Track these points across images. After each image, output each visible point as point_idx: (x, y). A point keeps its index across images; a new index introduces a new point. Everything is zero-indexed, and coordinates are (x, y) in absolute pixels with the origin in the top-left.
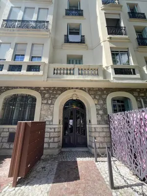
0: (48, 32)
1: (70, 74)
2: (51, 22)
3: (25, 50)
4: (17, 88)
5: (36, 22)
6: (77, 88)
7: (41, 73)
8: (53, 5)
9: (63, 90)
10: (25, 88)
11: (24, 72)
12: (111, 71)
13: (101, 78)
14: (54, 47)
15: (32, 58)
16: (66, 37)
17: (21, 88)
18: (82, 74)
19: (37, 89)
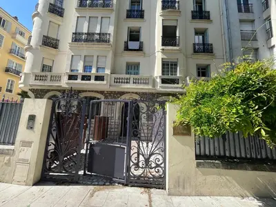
0: (109, 45)
1: (127, 82)
2: (112, 34)
3: (92, 62)
4: (86, 91)
5: (100, 34)
6: (133, 93)
7: (105, 82)
8: (114, 13)
9: (122, 93)
10: (92, 91)
11: (93, 81)
12: (159, 80)
13: (150, 87)
14: (115, 54)
15: (98, 69)
16: (126, 43)
17: (89, 91)
18: (136, 83)
19: (102, 92)
